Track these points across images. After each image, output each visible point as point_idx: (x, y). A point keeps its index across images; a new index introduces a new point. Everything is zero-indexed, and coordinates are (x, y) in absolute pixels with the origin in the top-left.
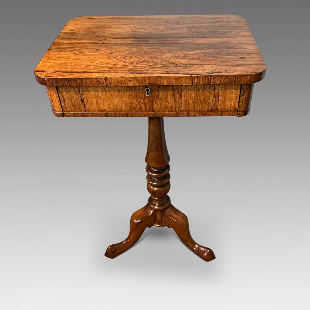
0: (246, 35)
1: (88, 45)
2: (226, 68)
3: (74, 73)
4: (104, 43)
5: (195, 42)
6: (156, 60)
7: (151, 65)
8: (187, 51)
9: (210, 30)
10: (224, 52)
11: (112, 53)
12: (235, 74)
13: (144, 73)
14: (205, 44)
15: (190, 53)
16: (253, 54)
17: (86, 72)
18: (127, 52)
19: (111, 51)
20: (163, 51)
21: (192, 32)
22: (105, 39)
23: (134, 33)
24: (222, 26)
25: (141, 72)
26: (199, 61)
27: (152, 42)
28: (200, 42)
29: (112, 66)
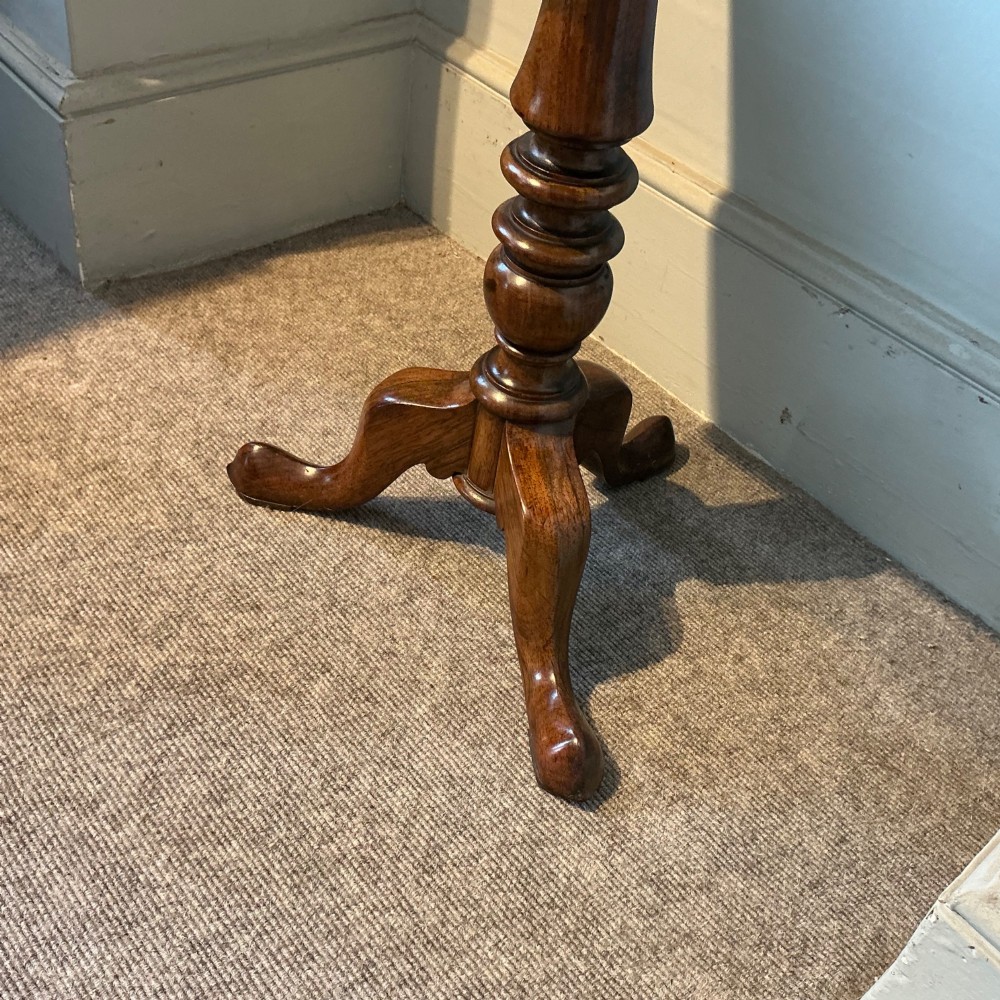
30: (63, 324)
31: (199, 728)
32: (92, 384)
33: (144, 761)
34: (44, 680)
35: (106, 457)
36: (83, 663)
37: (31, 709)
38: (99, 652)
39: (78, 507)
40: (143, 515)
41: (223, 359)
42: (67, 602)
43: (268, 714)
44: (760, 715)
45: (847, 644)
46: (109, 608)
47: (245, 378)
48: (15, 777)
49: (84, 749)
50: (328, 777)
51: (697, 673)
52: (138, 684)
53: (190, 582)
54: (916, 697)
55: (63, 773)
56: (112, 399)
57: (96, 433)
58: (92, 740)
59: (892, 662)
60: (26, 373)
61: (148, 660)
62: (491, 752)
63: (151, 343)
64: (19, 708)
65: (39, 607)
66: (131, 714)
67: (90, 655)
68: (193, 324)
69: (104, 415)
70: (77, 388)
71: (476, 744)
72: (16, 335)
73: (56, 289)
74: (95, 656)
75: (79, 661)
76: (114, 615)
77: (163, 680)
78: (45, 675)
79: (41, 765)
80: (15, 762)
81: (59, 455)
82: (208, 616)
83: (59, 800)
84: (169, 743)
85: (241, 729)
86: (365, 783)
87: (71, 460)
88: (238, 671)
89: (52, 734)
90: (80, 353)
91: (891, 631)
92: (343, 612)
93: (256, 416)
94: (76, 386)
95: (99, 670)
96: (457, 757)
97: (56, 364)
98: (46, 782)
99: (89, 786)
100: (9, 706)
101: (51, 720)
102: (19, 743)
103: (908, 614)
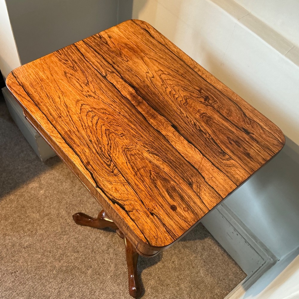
0: (237, 176)
1: (90, 69)
2: (138, 207)
3: (29, 99)
4: (105, 77)
5: (173, 144)
6: (105, 138)
7: (91, 141)
8: (147, 150)
9: (215, 138)
10: (172, 182)
11: (90, 96)
12: (131, 224)
13: (71, 147)
14: (177, 154)
15: (146, 155)
16: (193, 212)
17: (37, 105)
18: (102, 106)
19: (95, 93)
20: (129, 131)
21: (195, 124)
22: (115, 71)
23: (148, 82)
24: (236, 142)
25: (72, 143)
26: (134, 173)
27: (142, 108)
28: (177, 148)
29: (64, 114)
30: (38, 173)
31: (67, 281)
32: (45, 191)
33: (58, 288)
34: (39, 270)
35: (48, 212)
36: (46, 266)
37: (37, 276)
38: (49, 263)
39: (43, 226)
40: (56, 228)
41: (72, 181)
42: (42, 251)
43: (80, 278)
44: (175, 276)
45: (196, 257)
46: (50, 253)
47: (77, 187)
48: (35, 291)
49: (47, 285)
50: (90, 292)
51: (164, 266)
52: (56, 271)
53: (65, 245)
54: (207, 270)
55: (43, 291)
56: (49, 195)
57: (46, 205)
58: (48, 283)
59: (204, 262)
60: (32, 188)
61: (57, 265)
62: (121, 287)
63: (57, 178)
64: (35, 276)
65: (37, 252)
66: (55, 278)
67: (47, 264)
68: (66, 171)
69: (48, 200)
70: (42, 192)
71: (118, 285)
72: (28, 177)
73: (36, 162)
74: (48, 264)
75: (45, 265)
76: (51, 254)
77: (60, 270)
78: (39, 269)
79: (39, 289)
80: (35, 288)
81: (39, 212)
82: (69, 254)
83: (43, 296)
84: (62, 284)
85: (75, 281)
86: (97, 293)
87: (41, 213)
88: (74, 267)
89: (41, 282)
90: (42, 182)
91: (206, 254)
92: (95, 252)
93: (79, 199)
94: (42, 191)
95: (49, 267)
96: (115, 288)
97: (37, 185)
98: (41, 292)
99: (48, 293)
100: (33, 276)
101: (40, 279)
102: (35, 284)
103: (210, 249)
